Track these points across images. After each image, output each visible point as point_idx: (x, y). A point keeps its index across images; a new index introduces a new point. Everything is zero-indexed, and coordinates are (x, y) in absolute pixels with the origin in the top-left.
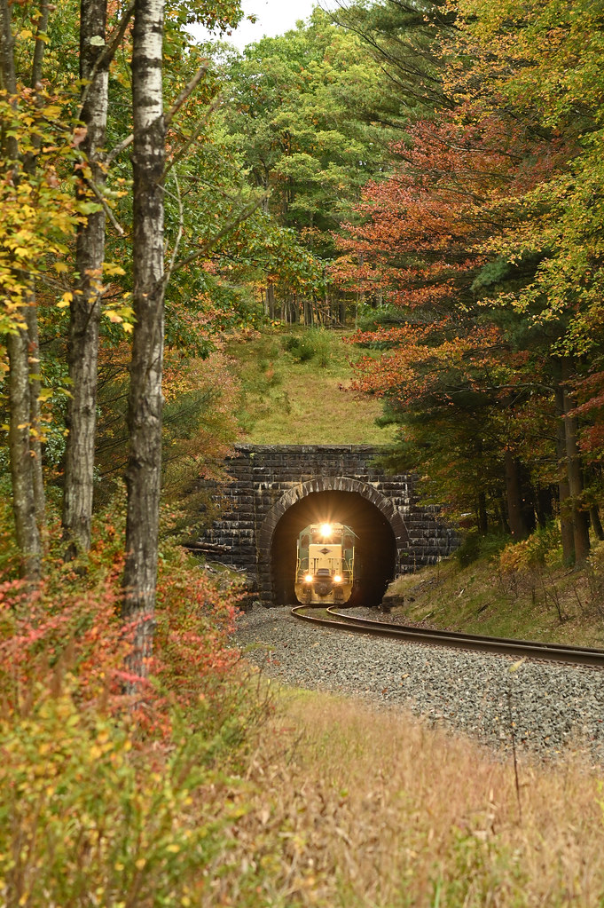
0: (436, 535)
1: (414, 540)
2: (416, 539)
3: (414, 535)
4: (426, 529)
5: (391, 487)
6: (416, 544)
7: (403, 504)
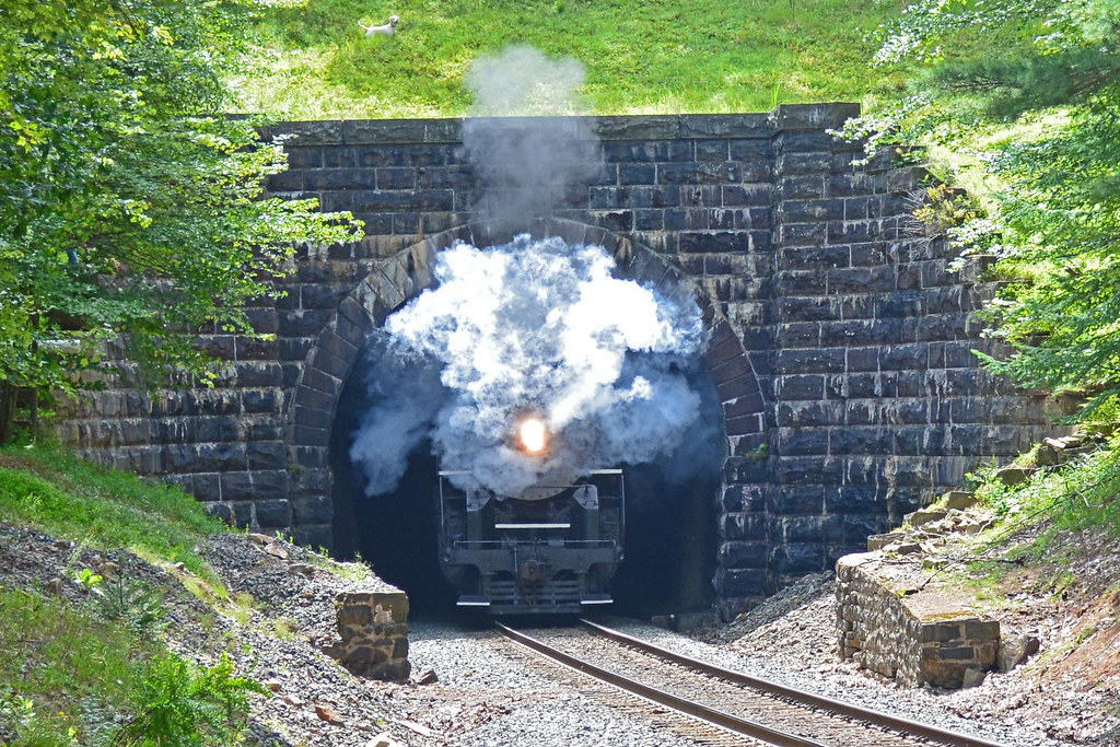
0: (878, 389)
1: (798, 407)
2: (806, 405)
3: (793, 391)
4: (839, 370)
5: (704, 244)
6: (806, 418)
7: (742, 297)
